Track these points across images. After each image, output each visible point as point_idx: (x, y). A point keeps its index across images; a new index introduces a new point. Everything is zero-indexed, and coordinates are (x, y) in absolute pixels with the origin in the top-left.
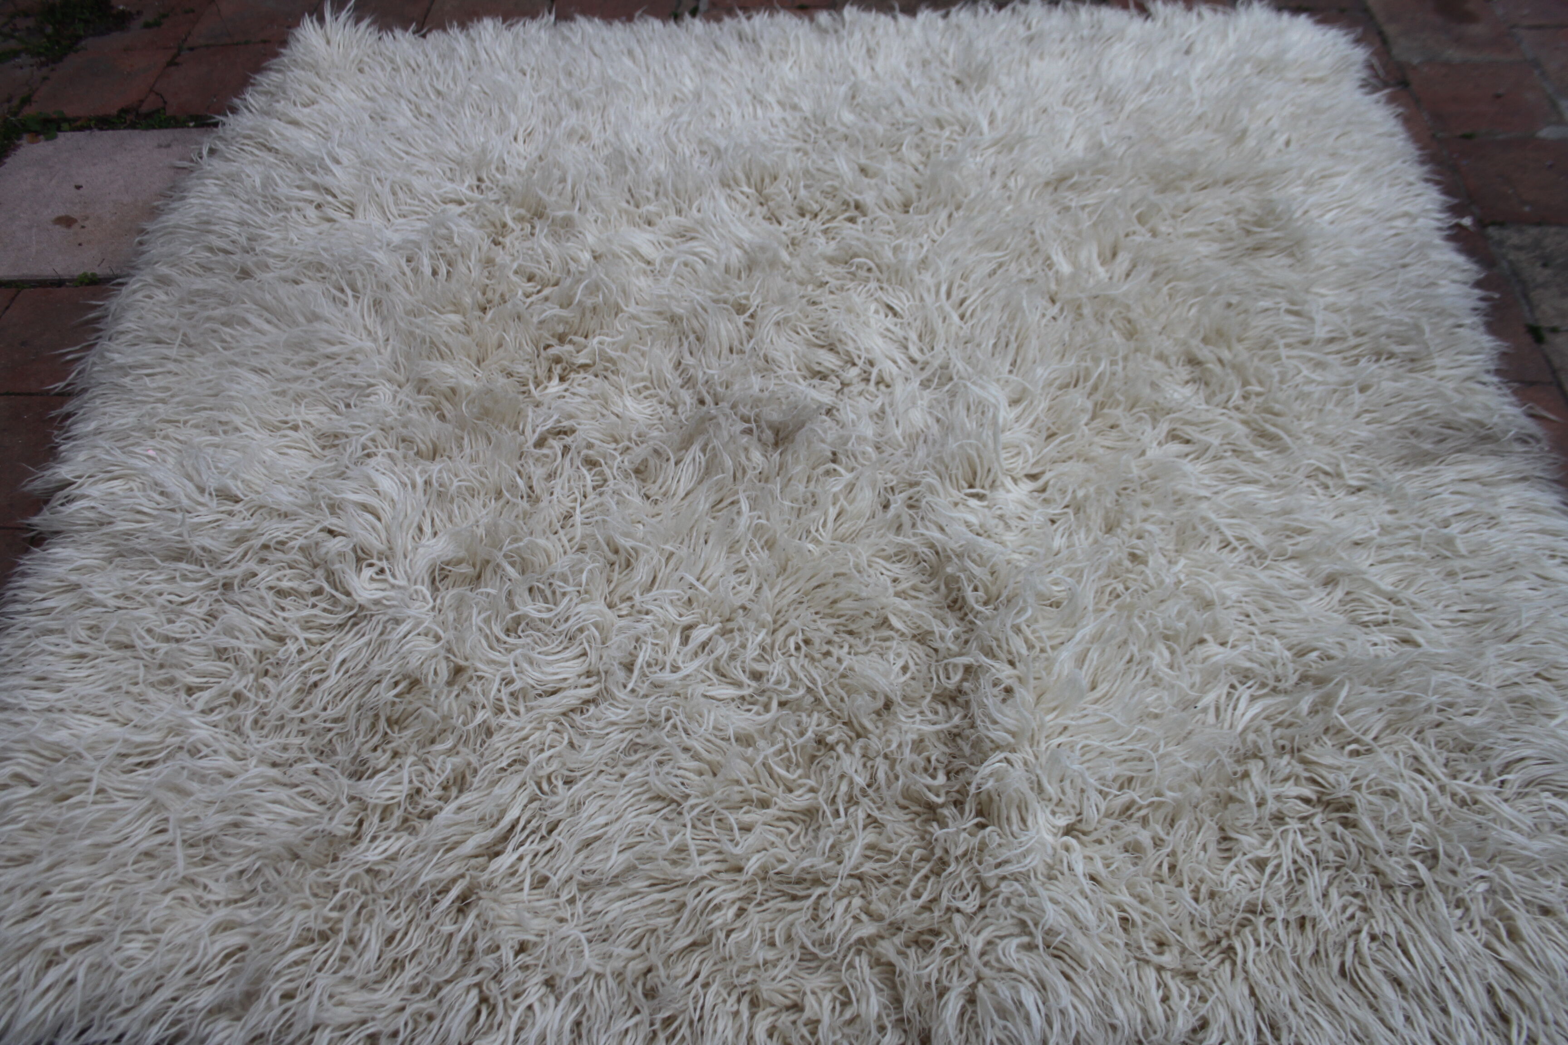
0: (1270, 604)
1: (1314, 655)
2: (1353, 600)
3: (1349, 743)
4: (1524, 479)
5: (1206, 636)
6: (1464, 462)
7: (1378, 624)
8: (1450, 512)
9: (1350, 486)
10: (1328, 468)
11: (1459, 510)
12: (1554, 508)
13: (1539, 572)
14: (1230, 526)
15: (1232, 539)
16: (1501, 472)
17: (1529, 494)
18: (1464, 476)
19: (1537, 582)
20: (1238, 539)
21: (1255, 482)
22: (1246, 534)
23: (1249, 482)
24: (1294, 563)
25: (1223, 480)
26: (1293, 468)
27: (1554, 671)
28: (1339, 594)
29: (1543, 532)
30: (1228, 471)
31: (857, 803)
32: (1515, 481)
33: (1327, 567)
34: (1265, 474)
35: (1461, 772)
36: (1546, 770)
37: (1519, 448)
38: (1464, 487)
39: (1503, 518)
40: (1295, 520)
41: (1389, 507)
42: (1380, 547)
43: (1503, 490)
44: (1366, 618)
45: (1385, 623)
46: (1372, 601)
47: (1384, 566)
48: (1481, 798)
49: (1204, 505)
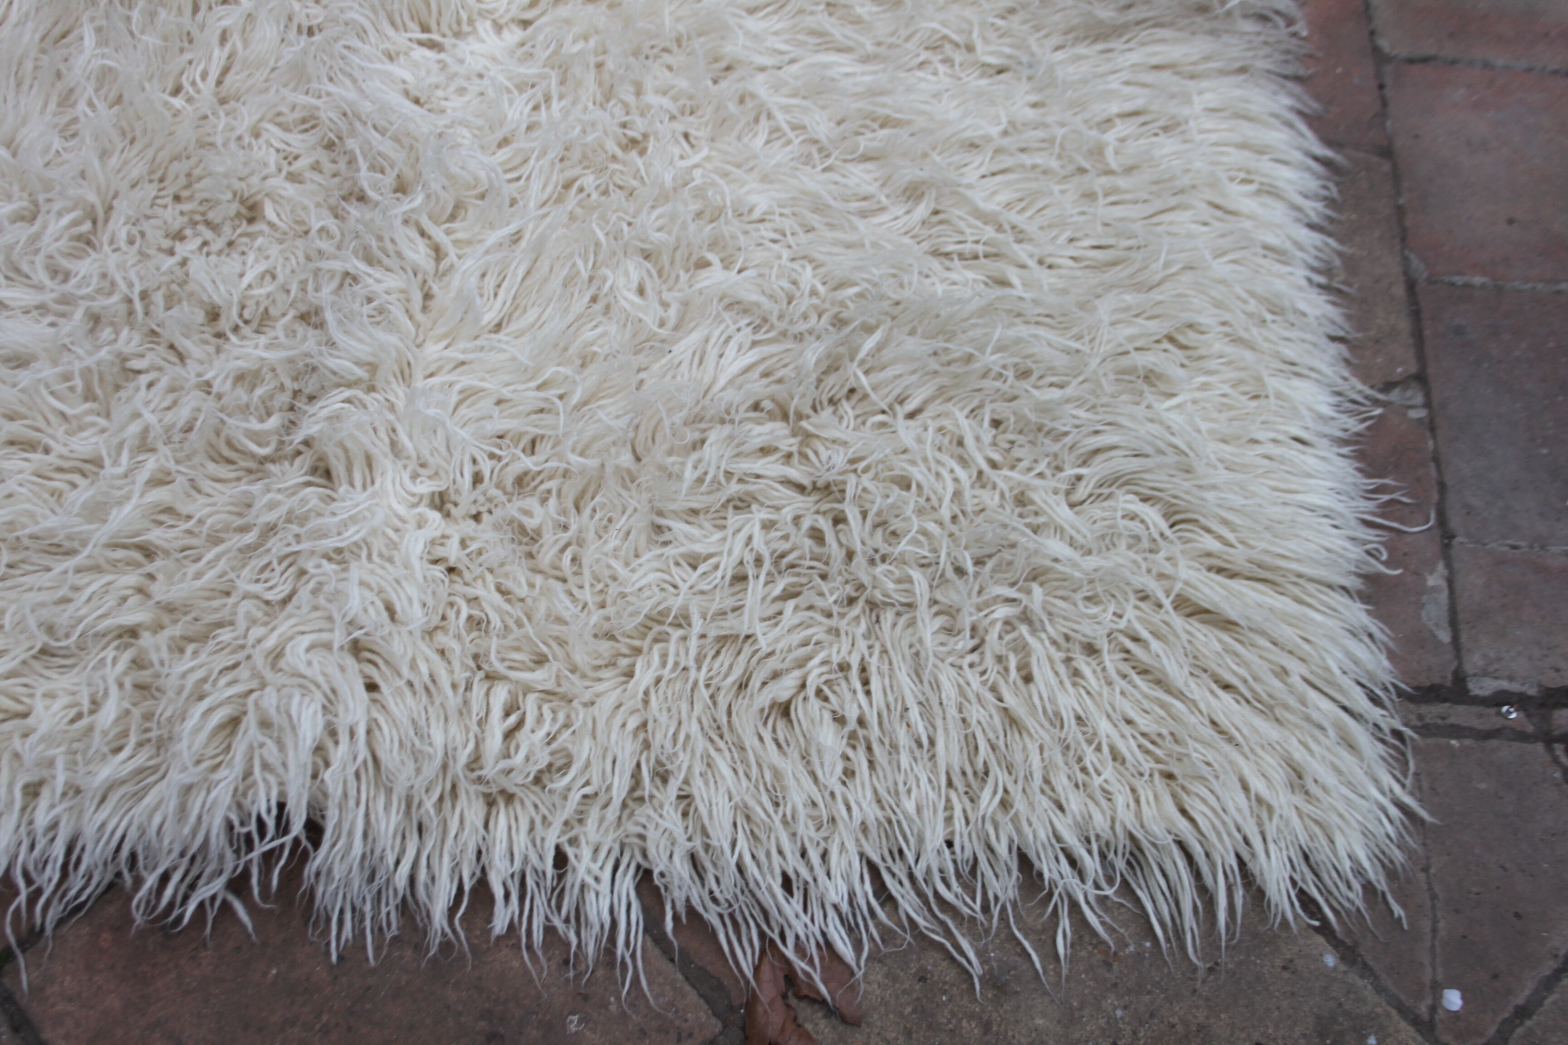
0: (815, 220)
1: (852, 291)
2: (941, 222)
3: (874, 414)
4: (1242, 70)
5: (710, 256)
6: (1162, 41)
7: (962, 257)
8: (1114, 108)
9: (984, 65)
10: (955, 37)
11: (1128, 107)
12: (1276, 116)
13: (1218, 200)
14: (786, 109)
15: (786, 127)
16: (1207, 59)
17: (1238, 93)
18: (1155, 61)
19: (1207, 213)
20: (794, 128)
21: (848, 50)
22: (806, 120)
23: (840, 50)
24: (869, 166)
25: (803, 44)
26: (904, 33)
27: (1191, 334)
28: (922, 210)
29: (1244, 146)
30: (813, 33)
31: (153, 450)
32: (1223, 73)
33: (909, 173)
34: (862, 39)
35: (1019, 460)
36: (1135, 464)
37: (1250, 26)
38: (1150, 77)
39: (1192, 123)
40: (884, 105)
41: (1033, 98)
42: (998, 151)
43: (1204, 84)
44: (950, 248)
45: (976, 257)
46: (962, 225)
47: (999, 178)
48: (1035, 497)
49: (761, 77)
